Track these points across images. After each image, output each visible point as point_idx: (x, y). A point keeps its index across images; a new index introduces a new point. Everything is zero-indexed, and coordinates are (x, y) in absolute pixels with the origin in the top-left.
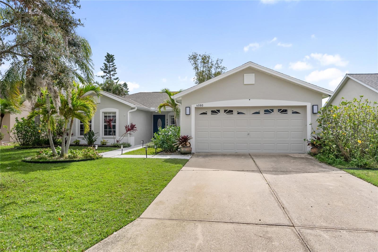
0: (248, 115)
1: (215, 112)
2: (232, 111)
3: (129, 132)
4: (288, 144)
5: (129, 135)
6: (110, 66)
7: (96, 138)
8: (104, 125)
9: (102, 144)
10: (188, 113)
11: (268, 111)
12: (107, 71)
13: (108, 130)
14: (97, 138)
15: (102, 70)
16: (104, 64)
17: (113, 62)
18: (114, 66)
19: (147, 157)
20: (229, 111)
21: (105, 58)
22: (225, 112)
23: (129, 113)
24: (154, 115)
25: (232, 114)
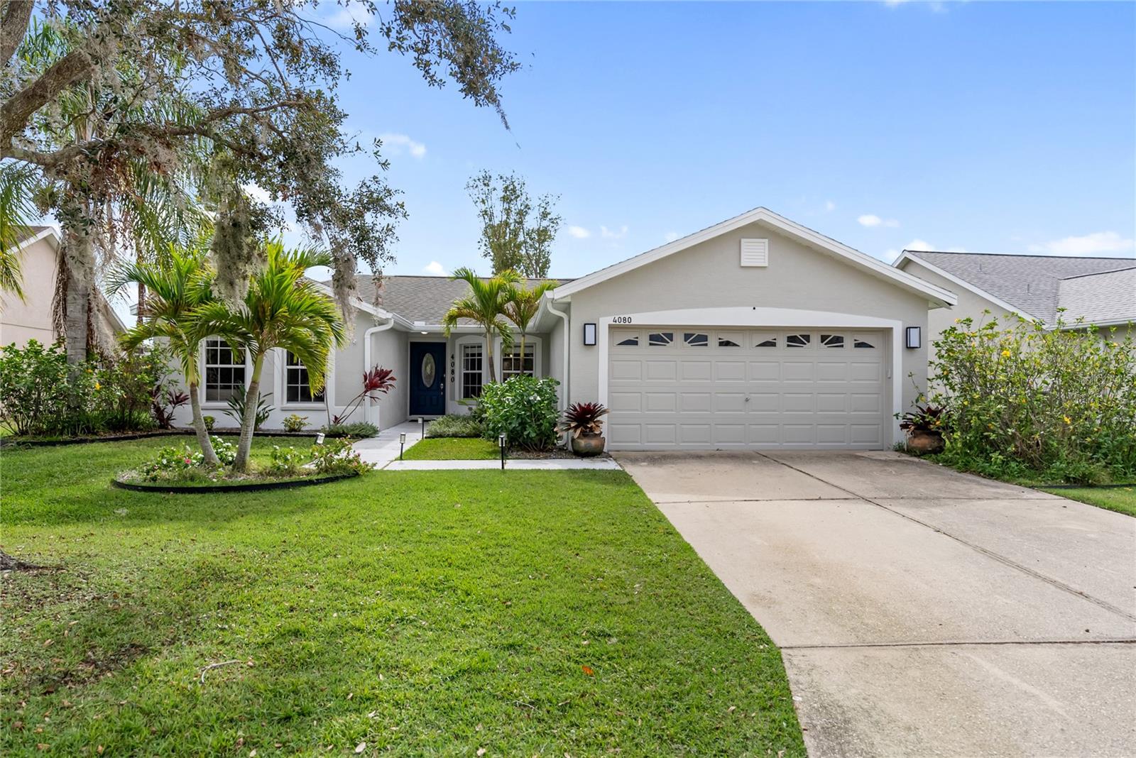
0: (747, 350)
1: (660, 337)
2: (705, 338)
3: (370, 393)
4: (842, 427)
7: (267, 409)
8: (288, 370)
9: (287, 428)
10: (590, 340)
11: (797, 339)
13: (300, 385)
14: (269, 411)
19: (503, 468)
20: (697, 337)
22: (686, 341)
24: (412, 343)
25: (706, 345)
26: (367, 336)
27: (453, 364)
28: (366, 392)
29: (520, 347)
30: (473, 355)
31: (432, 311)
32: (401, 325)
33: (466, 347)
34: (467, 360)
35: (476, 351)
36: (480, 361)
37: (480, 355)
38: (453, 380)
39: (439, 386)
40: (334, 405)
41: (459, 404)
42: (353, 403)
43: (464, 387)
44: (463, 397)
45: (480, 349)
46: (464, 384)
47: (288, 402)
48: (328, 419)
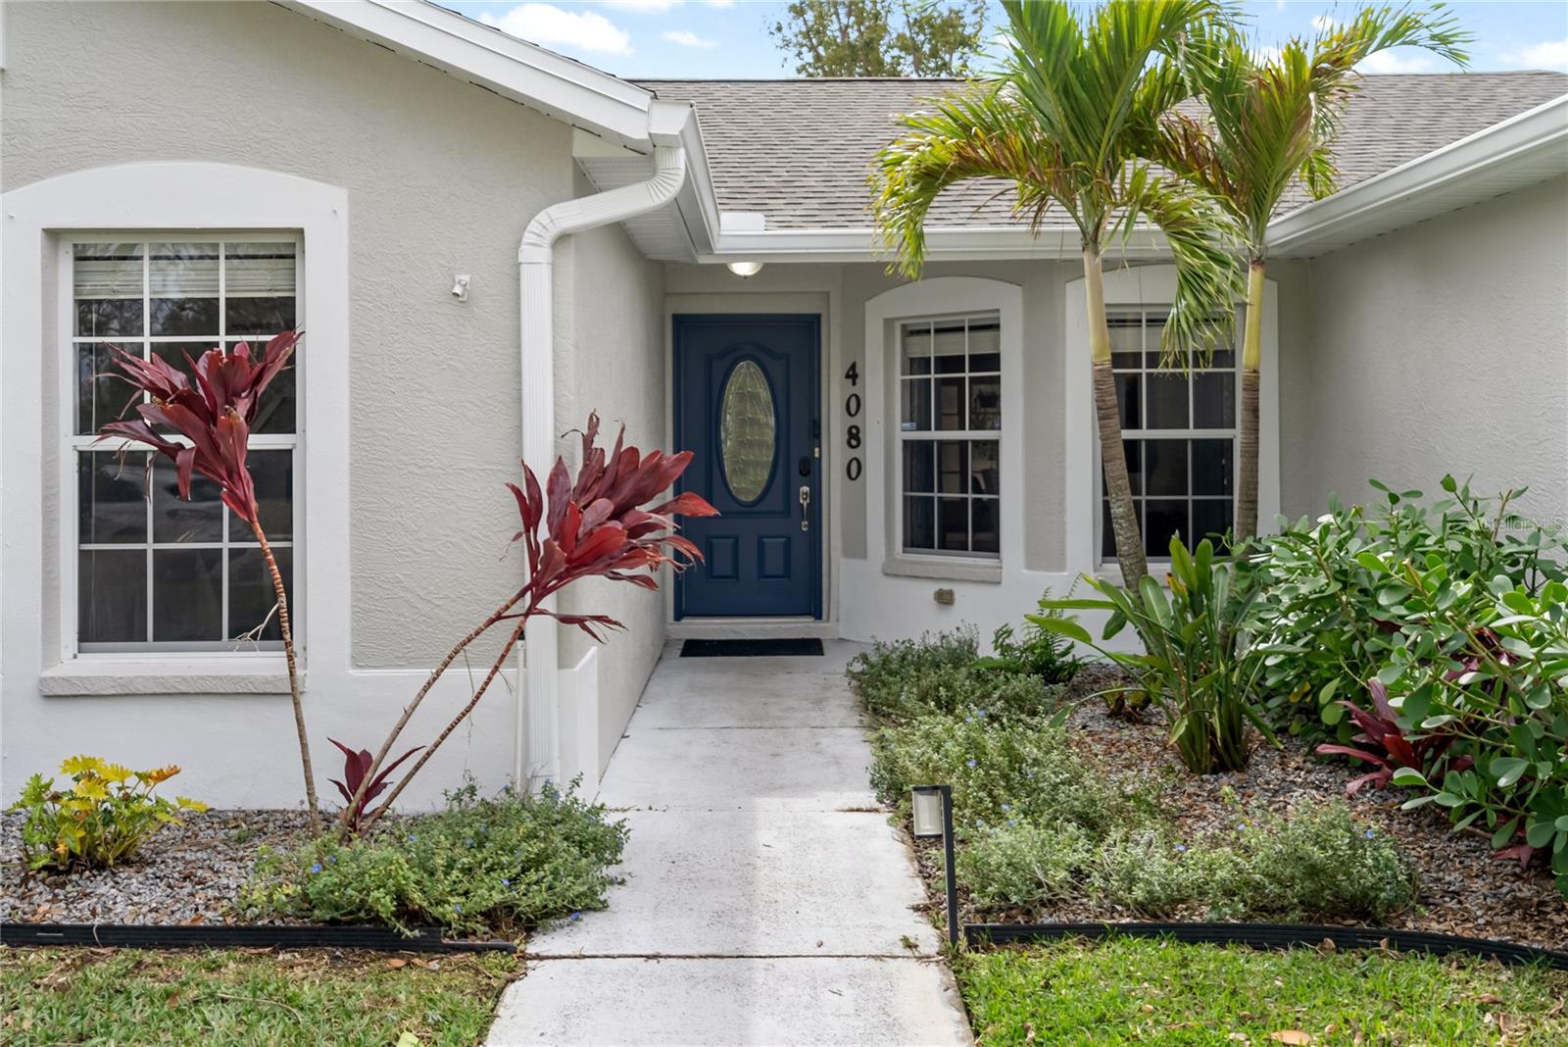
26: (536, 256)
27: (854, 405)
28: (539, 588)
29: (1148, 321)
30: (952, 363)
33: (911, 332)
35: (965, 346)
36: (989, 387)
37: (992, 361)
38: (855, 470)
39: (789, 494)
40: (347, 660)
41: (887, 575)
42: (460, 665)
43: (905, 498)
44: (905, 545)
45: (988, 335)
46: (905, 489)
47: (84, 644)
48: (306, 762)
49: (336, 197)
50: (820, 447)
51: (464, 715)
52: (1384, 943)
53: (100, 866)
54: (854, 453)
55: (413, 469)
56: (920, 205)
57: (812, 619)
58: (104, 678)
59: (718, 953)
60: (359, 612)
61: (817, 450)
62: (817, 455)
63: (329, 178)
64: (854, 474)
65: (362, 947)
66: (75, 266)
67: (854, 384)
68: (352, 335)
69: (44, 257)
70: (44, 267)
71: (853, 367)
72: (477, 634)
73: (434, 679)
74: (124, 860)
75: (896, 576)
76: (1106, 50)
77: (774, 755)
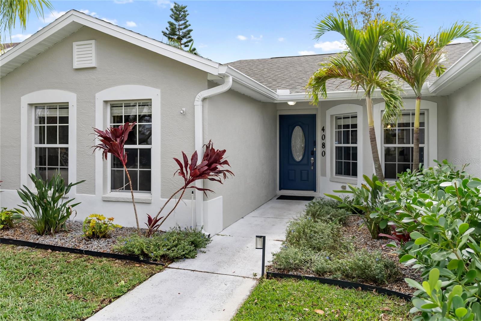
3: (198, 183)
5: (199, 194)
6: (181, 27)
12: (176, 37)
14: (73, 206)
15: (165, 35)
16: (169, 22)
17: (185, 20)
18: (186, 27)
21: (171, 13)
23: (198, 104)
24: (281, 117)
27: (323, 138)
30: (347, 126)
31: (301, 81)
32: (263, 95)
33: (338, 118)
34: (339, 133)
35: (350, 122)
36: (355, 133)
37: (355, 126)
38: (324, 154)
39: (309, 160)
40: (160, 196)
41: (331, 181)
42: (174, 198)
43: (336, 162)
44: (336, 173)
45: (354, 119)
46: (336, 159)
47: (112, 190)
48: (137, 219)
49: (158, 91)
50: (316, 148)
51: (173, 210)
52: (374, 290)
53: (98, 237)
54: (324, 150)
55: (173, 153)
56: (317, 87)
57: (313, 192)
58: (113, 197)
59: (208, 271)
60: (162, 185)
61: (315, 149)
62: (315, 150)
63: (157, 87)
64: (323, 155)
65: (134, 261)
66: (111, 108)
67: (324, 132)
68: (161, 123)
69: (103, 107)
70: (104, 109)
71: (323, 128)
72: (178, 192)
73: (168, 202)
74: (104, 237)
75: (333, 181)
76: (368, 43)
77: (273, 225)
